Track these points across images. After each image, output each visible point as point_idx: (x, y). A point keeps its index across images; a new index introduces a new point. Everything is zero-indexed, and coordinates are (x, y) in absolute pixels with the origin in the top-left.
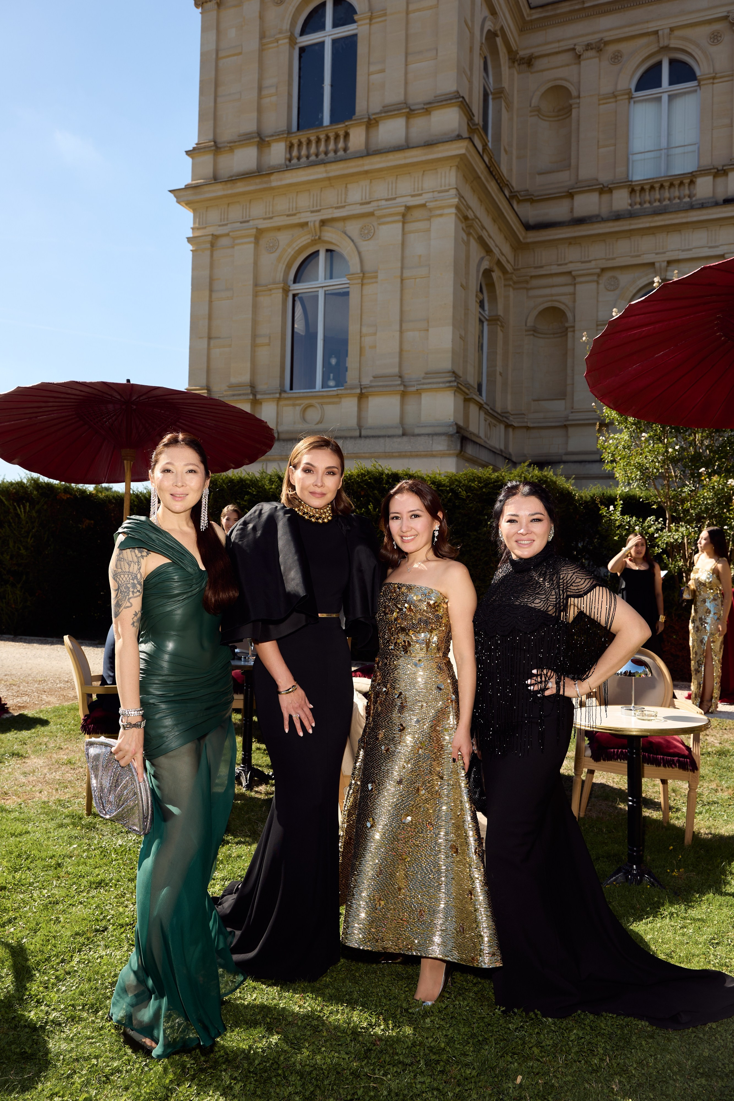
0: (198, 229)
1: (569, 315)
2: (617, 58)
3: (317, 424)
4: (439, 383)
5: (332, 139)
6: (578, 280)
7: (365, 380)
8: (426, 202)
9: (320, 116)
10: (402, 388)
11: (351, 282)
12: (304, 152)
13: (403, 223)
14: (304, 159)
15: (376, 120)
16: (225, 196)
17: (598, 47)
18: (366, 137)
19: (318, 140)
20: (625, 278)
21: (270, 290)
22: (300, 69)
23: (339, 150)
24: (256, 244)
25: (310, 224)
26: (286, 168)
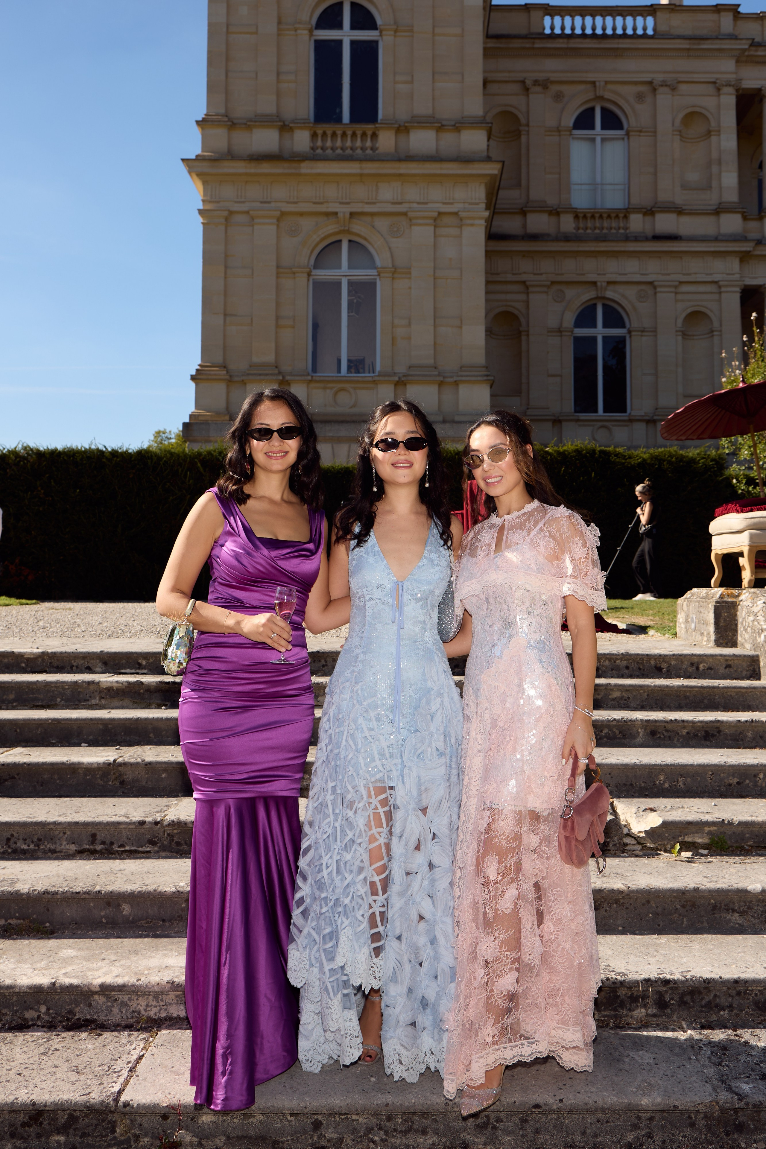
0: (209, 202)
1: (523, 320)
2: (558, 97)
3: (351, 407)
4: (477, 376)
5: (359, 136)
6: (531, 289)
7: (401, 369)
8: (458, 211)
9: (338, 110)
10: (441, 379)
11: (382, 275)
12: (329, 144)
13: (435, 227)
14: (329, 151)
15: (406, 127)
16: (246, 174)
17: (544, 84)
18: (396, 142)
19: (344, 135)
20: (570, 292)
21: (294, 273)
22: (316, 61)
23: (366, 149)
24: (278, 226)
25: (339, 214)
26: (313, 156)
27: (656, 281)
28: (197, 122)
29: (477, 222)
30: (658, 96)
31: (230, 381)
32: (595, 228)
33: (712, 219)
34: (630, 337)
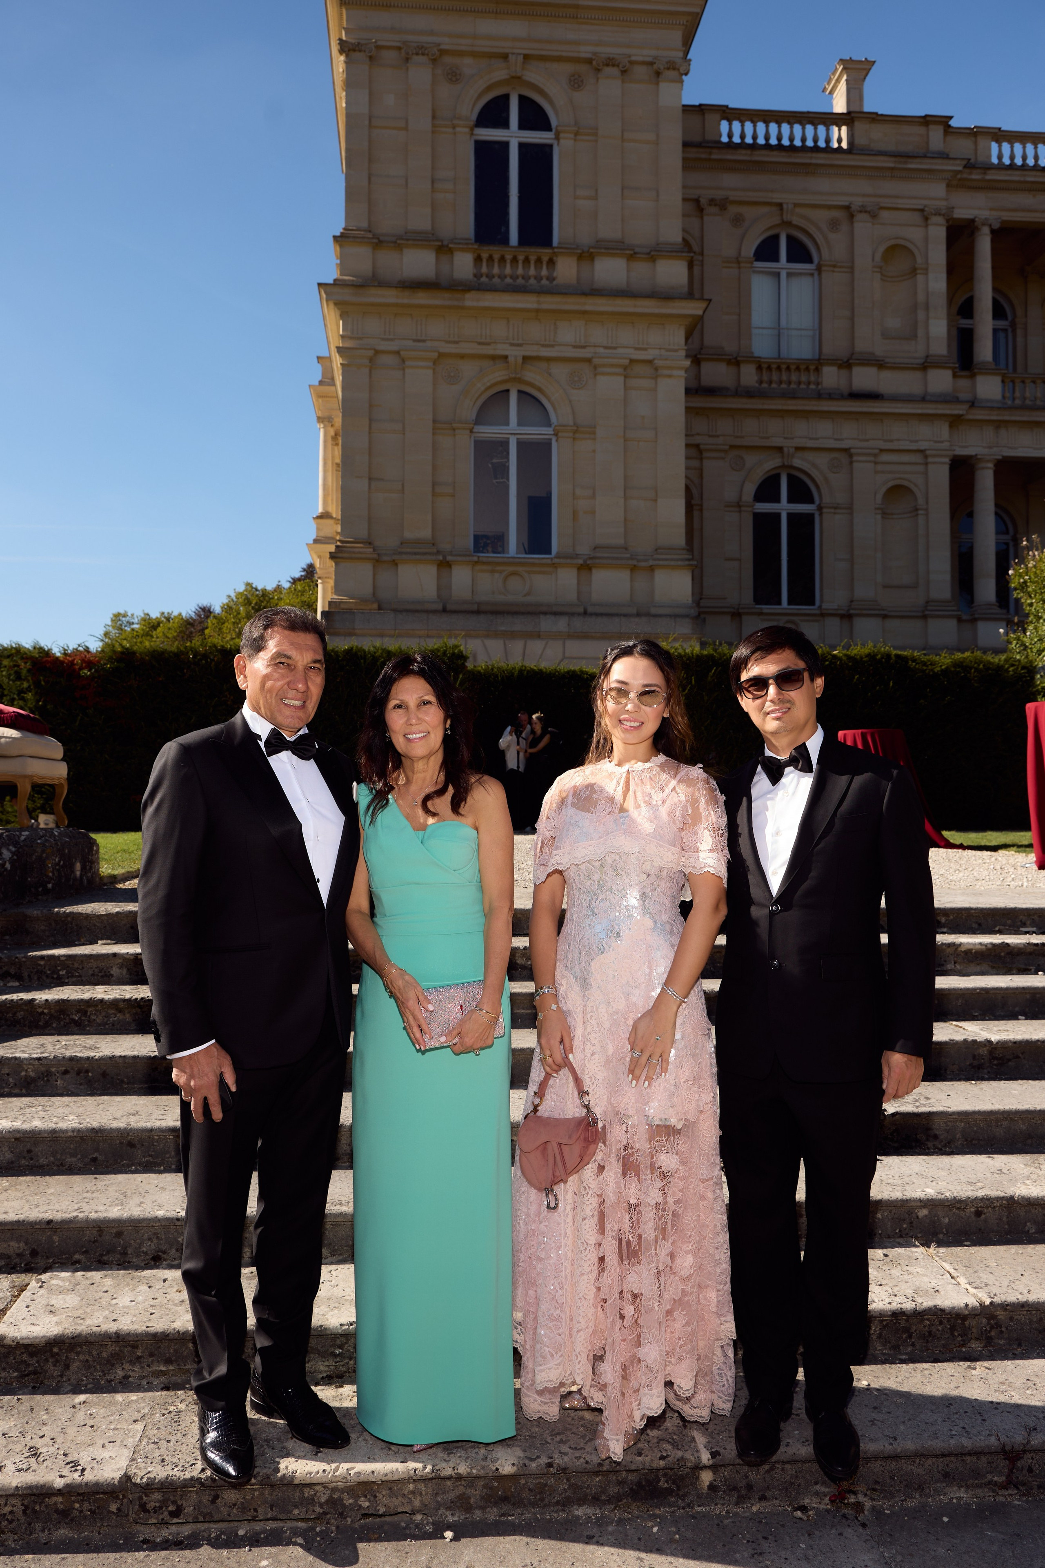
0: (351, 338)
1: (697, 493)
2: (738, 220)
3: (525, 596)
4: (675, 560)
5: (532, 262)
6: (705, 454)
7: (584, 550)
8: (654, 359)
9: (503, 229)
10: (634, 562)
11: (560, 434)
12: (496, 270)
13: (626, 377)
14: (496, 280)
15: (591, 253)
16: (397, 305)
17: (722, 205)
18: (578, 271)
19: (515, 260)
20: (750, 460)
21: (454, 430)
22: (477, 167)
23: (542, 279)
25: (509, 358)
26: (478, 286)
27: (853, 448)
28: (335, 237)
29: (675, 373)
30: (856, 225)
31: (377, 561)
32: (781, 382)
33: (918, 375)
34: (821, 514)
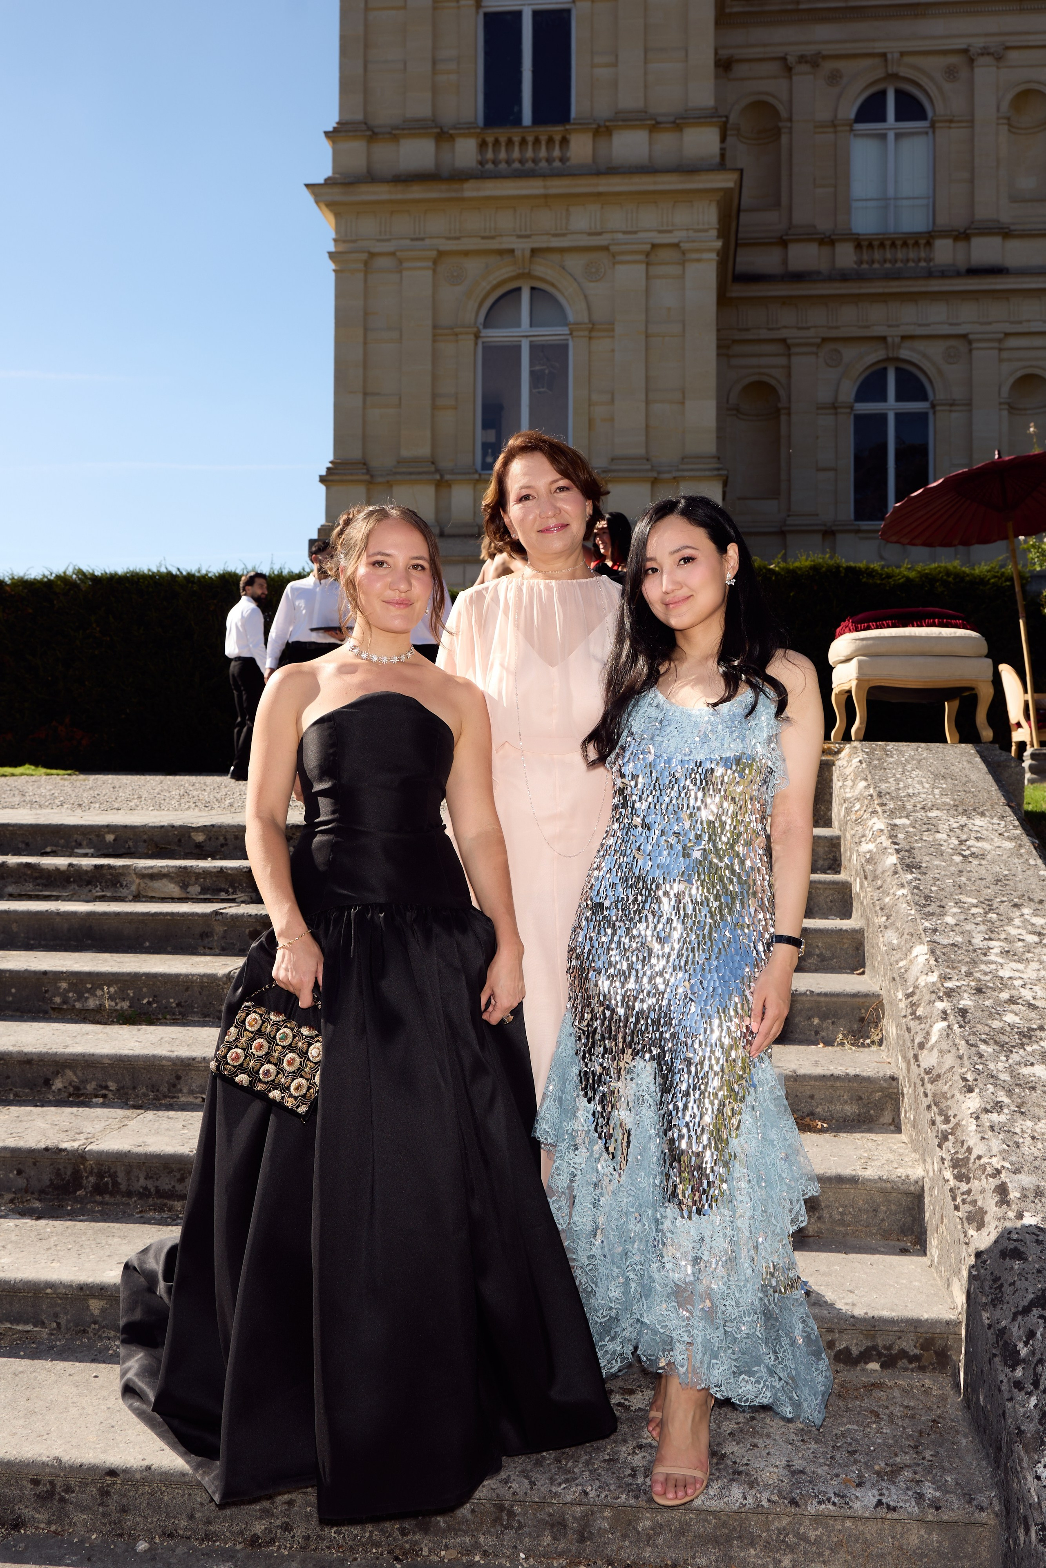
0: (344, 242)
1: (782, 393)
2: (834, 78)
4: (705, 470)
5: (543, 143)
6: (794, 350)
7: (599, 463)
8: (680, 242)
9: (516, 109)
10: (655, 474)
11: (575, 333)
12: (503, 155)
13: (648, 264)
14: (503, 166)
15: (607, 127)
16: (391, 202)
17: (814, 61)
18: (594, 149)
19: (523, 142)
20: (849, 353)
21: (456, 335)
22: (487, 42)
23: (554, 160)
24: (434, 271)
25: (516, 252)
26: (480, 174)
27: (972, 333)
28: (327, 134)
29: (705, 256)
30: (977, 71)
31: (369, 483)
32: (885, 261)
34: (934, 413)
